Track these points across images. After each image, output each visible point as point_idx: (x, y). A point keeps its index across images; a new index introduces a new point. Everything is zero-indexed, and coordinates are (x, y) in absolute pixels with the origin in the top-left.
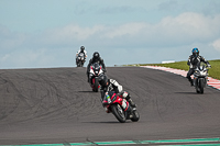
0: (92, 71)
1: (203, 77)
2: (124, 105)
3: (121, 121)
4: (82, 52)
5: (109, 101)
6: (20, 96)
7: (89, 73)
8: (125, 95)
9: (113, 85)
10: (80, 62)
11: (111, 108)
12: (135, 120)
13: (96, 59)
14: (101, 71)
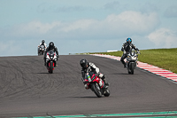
0: (48, 57)
1: (134, 61)
2: (101, 83)
3: (99, 96)
4: (43, 44)
5: (90, 80)
7: (45, 58)
9: (92, 68)
11: (91, 86)
12: (107, 95)
14: (55, 57)
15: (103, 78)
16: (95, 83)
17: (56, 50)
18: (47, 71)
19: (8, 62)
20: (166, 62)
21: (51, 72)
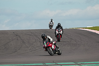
0: (57, 32)
3: (51, 55)
4: (52, 21)
6: (23, 42)
7: (56, 33)
10: (51, 26)
13: (59, 26)
15: (55, 44)
16: (49, 47)
17: (61, 28)
18: (57, 40)
19: (31, 33)
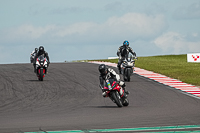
1: (131, 67)
2: (121, 91)
3: (119, 106)
5: (110, 88)
8: (122, 83)
9: (112, 74)
13: (41, 52)
14: (46, 63)
16: (115, 91)
17: (46, 55)
20: (175, 70)
21: (41, 79)
